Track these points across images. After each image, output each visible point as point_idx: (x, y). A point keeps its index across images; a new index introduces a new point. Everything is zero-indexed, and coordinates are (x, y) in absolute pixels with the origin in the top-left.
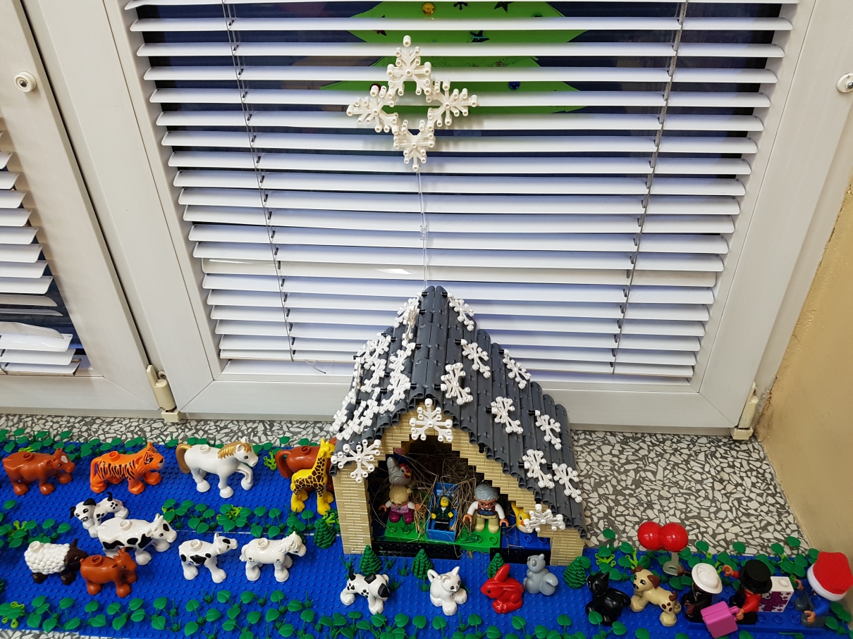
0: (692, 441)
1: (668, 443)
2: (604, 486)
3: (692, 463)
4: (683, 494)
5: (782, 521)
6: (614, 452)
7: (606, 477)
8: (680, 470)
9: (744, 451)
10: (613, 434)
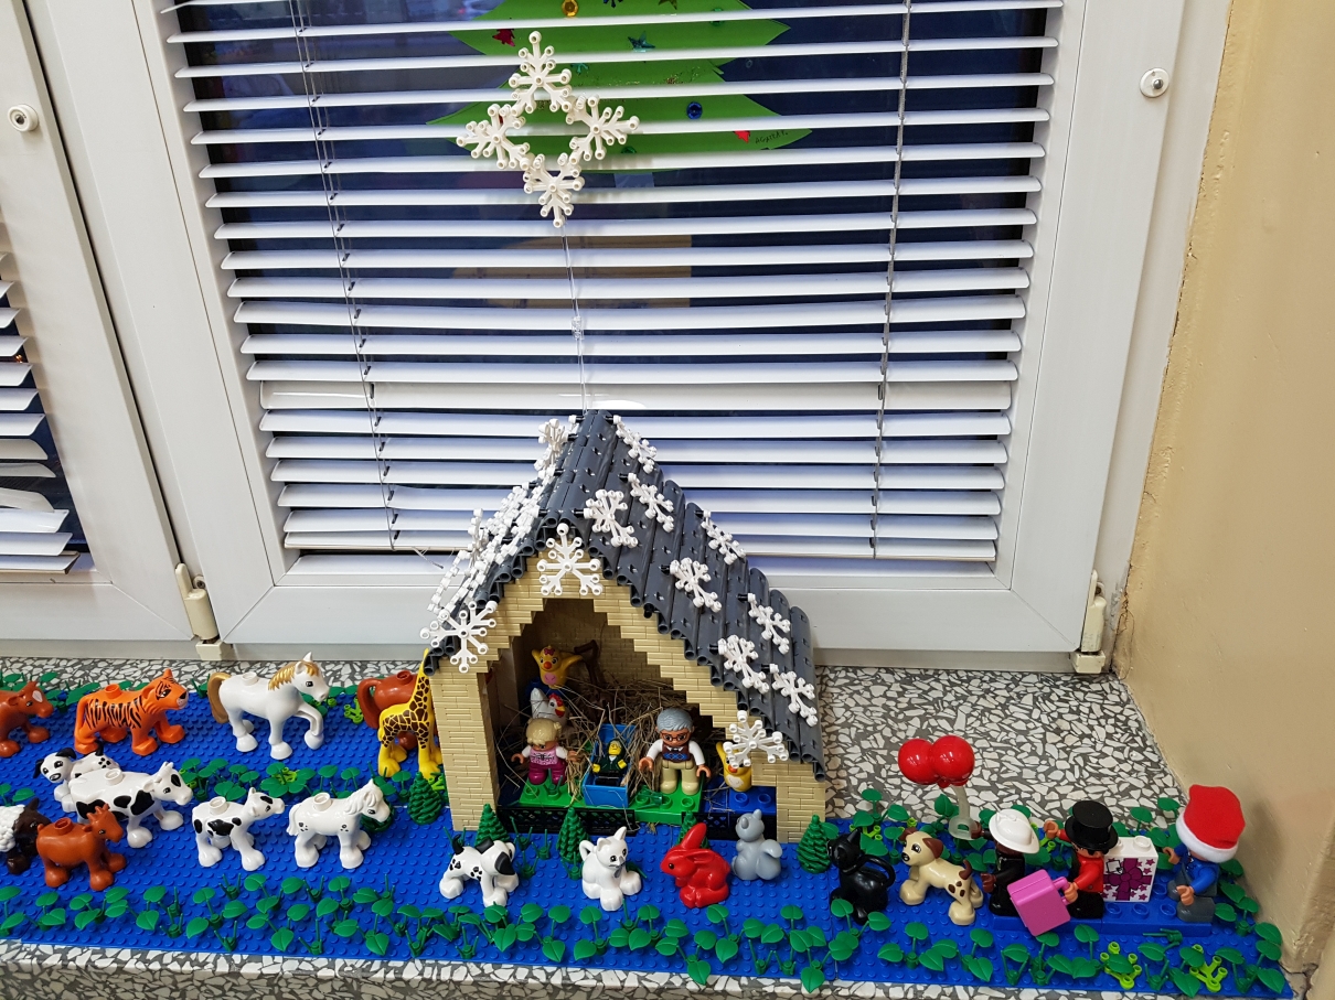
0: (1013, 679)
1: (975, 682)
2: (871, 737)
3: (1012, 708)
4: (995, 748)
5: (1154, 783)
6: (889, 694)
7: (875, 725)
8: (992, 717)
9: (1096, 692)
10: (889, 671)
